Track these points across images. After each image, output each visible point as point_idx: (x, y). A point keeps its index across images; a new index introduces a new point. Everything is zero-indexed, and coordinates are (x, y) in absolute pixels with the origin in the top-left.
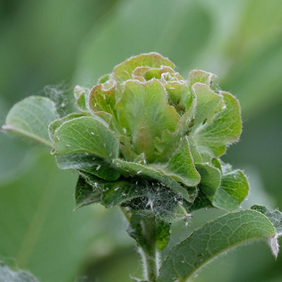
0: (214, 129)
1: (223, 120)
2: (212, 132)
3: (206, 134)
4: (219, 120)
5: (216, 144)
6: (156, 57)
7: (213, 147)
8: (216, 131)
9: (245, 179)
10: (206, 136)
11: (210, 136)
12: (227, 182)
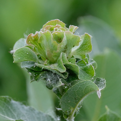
0: (82, 48)
1: (85, 44)
2: (82, 49)
3: (79, 50)
4: (84, 45)
5: (83, 54)
6: (58, 21)
7: (82, 55)
8: (83, 49)
9: (92, 68)
10: (79, 51)
11: (81, 51)
12: (86, 69)
